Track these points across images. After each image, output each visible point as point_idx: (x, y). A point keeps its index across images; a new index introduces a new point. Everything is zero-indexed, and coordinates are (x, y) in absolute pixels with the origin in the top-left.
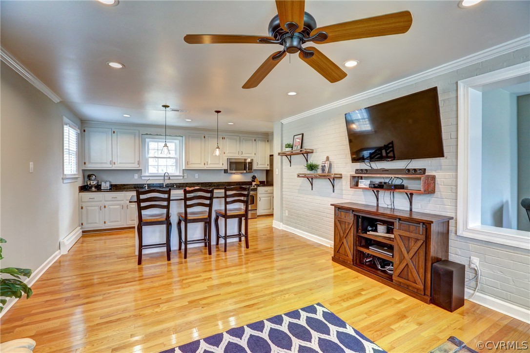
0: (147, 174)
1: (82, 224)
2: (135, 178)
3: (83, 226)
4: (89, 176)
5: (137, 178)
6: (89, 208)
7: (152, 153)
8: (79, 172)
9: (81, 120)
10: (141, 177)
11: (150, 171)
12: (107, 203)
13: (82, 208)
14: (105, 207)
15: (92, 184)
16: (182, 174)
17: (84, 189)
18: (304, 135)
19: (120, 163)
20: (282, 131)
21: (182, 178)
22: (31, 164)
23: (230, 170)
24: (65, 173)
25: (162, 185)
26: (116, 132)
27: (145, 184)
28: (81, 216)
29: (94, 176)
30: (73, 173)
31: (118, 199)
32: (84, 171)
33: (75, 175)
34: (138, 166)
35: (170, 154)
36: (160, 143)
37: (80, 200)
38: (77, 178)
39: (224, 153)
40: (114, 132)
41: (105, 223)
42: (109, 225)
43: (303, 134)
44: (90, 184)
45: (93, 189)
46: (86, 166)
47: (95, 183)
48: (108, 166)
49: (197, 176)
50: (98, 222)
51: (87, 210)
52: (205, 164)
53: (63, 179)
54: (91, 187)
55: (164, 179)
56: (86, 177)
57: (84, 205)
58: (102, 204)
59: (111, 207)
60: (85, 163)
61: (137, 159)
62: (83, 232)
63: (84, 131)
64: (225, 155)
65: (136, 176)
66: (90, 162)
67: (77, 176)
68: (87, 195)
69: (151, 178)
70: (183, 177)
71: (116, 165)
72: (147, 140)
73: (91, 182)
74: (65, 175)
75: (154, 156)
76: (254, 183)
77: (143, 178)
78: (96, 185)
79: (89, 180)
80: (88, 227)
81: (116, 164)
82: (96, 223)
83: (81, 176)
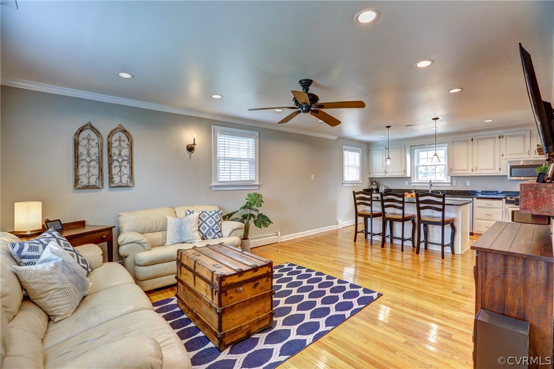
0: (415, 181)
7: (422, 162)
8: (362, 179)
9: (367, 144)
10: (411, 183)
11: (420, 178)
15: (373, 188)
16: (450, 181)
21: (450, 185)
22: (313, 176)
23: (511, 175)
27: (413, 190)
29: (375, 182)
32: (370, 178)
33: (356, 181)
34: (404, 174)
35: (440, 161)
36: (429, 152)
39: (503, 155)
40: (387, 148)
45: (374, 191)
49: (468, 183)
52: (473, 170)
53: (342, 184)
54: (373, 190)
55: (430, 186)
60: (370, 173)
61: (403, 169)
63: (369, 150)
64: (503, 157)
65: (407, 183)
67: (359, 182)
69: (416, 185)
70: (452, 183)
71: (388, 174)
72: (417, 151)
74: (345, 181)
75: (423, 165)
77: (412, 184)
79: (372, 185)
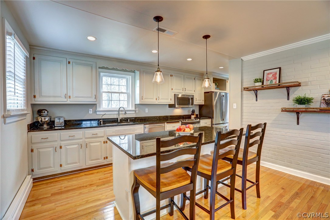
0: (101, 109)
1: (33, 170)
2: (90, 113)
3: (34, 173)
4: (40, 112)
5: (92, 113)
6: (41, 150)
7: (104, 88)
8: (27, 107)
9: (30, 45)
10: (96, 112)
11: (104, 106)
12: (63, 143)
13: (32, 151)
14: (61, 147)
15: (43, 120)
16: (134, 109)
17: (34, 127)
18: (282, 69)
19: (76, 97)
20: (242, 67)
21: (134, 112)
24: (8, 108)
25: (116, 120)
26: (71, 63)
27: (101, 119)
28: (30, 160)
29: (46, 112)
30: (19, 108)
31: (76, 137)
32: (33, 105)
33: (22, 110)
34: (95, 100)
37: (30, 142)
38: (25, 115)
39: (172, 89)
40: (69, 63)
41: (61, 166)
42: (67, 168)
43: (280, 68)
44: (41, 121)
45: (45, 127)
46: (36, 99)
47: (47, 119)
48: (62, 100)
49: (147, 110)
50: (52, 165)
51: (39, 153)
52: (156, 99)
53: (4, 117)
54: (42, 125)
55: (119, 114)
56: (36, 113)
57: (34, 147)
58: (57, 144)
59: (68, 147)
60: (35, 97)
61: (94, 93)
62: (34, 179)
63: (34, 58)
64: (172, 91)
65: (91, 111)
66: (41, 96)
67: (26, 112)
68: (37, 135)
69: (106, 113)
70: (135, 111)
71: (72, 99)
72: (102, 74)
73: (43, 118)
74: (8, 111)
75: (107, 91)
76: (193, 117)
77: (98, 113)
78: (49, 121)
79: (40, 116)
80: (39, 173)
81: (71, 97)
82: (50, 167)
83: (30, 111)
